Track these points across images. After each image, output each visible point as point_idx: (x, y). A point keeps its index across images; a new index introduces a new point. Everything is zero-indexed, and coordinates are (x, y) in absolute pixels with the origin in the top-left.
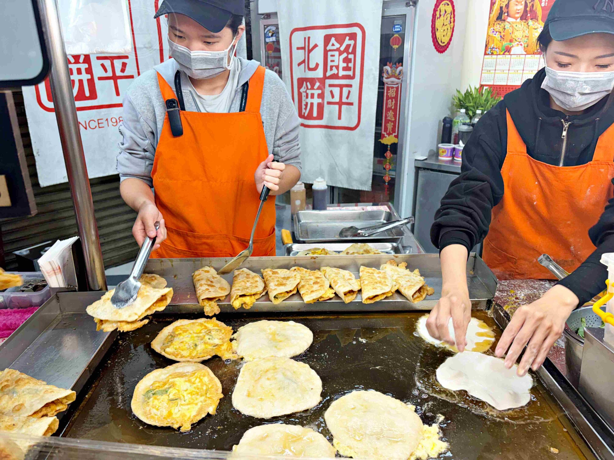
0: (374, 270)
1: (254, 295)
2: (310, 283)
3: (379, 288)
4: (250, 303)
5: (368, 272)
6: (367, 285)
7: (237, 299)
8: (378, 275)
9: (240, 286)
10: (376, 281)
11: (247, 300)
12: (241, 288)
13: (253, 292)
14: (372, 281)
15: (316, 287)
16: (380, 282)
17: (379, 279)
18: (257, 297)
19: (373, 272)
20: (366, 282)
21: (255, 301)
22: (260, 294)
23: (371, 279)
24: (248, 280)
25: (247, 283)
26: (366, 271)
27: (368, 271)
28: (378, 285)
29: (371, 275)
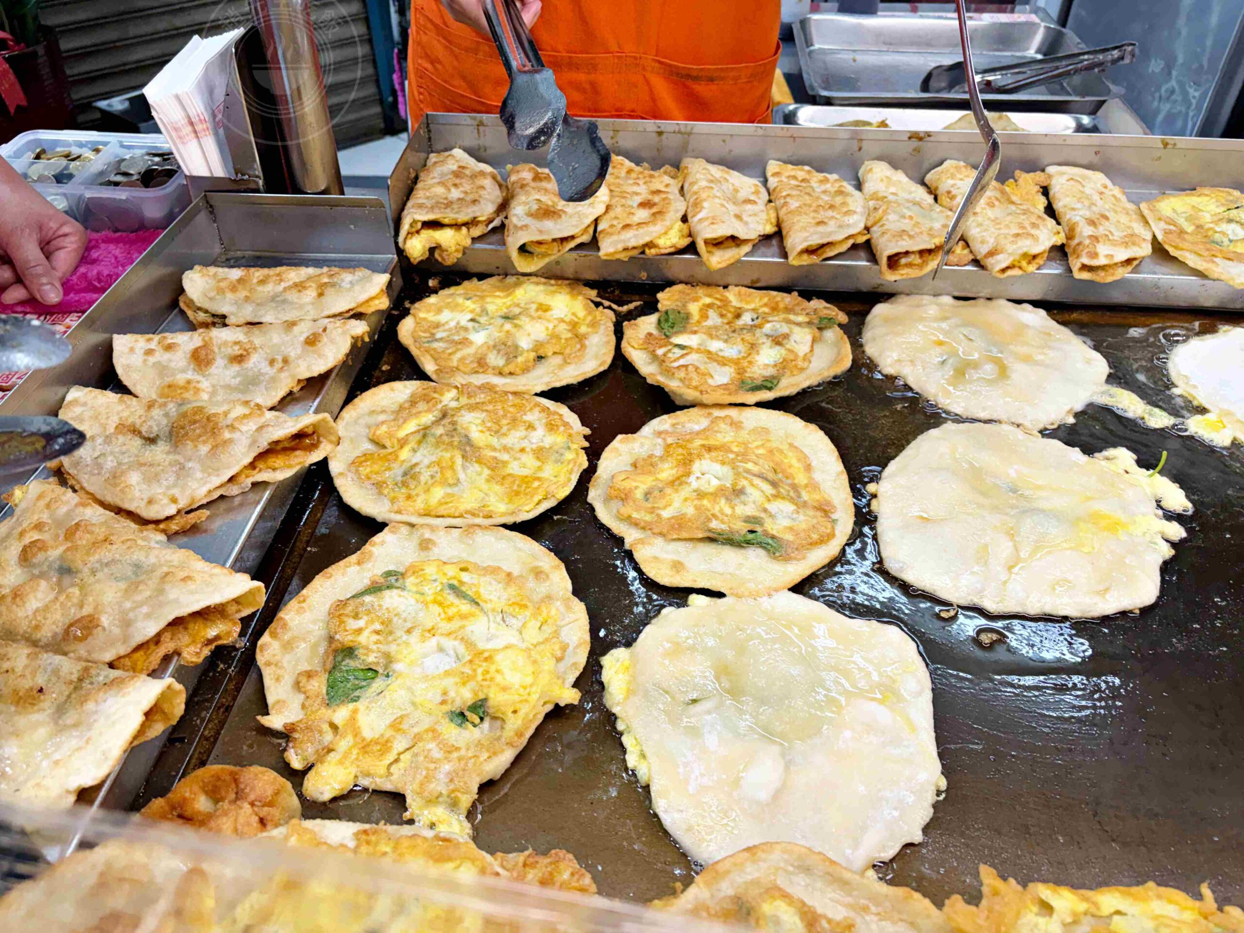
0: (809, 172)
1: (465, 224)
2: (630, 203)
3: (832, 223)
4: (453, 248)
5: (794, 177)
6: (798, 211)
7: (418, 232)
8: (823, 188)
9: (428, 198)
10: (821, 202)
11: (446, 237)
12: (429, 203)
13: (462, 218)
14: (809, 202)
15: (643, 214)
16: (832, 207)
17: (826, 198)
18: (477, 232)
19: (807, 177)
20: (794, 204)
21: (469, 241)
22: (487, 225)
23: (807, 197)
24: (458, 181)
25: (453, 190)
26: (787, 174)
27: (793, 173)
28: (830, 213)
29: (803, 184)
